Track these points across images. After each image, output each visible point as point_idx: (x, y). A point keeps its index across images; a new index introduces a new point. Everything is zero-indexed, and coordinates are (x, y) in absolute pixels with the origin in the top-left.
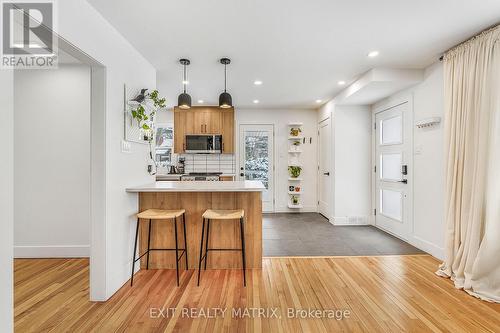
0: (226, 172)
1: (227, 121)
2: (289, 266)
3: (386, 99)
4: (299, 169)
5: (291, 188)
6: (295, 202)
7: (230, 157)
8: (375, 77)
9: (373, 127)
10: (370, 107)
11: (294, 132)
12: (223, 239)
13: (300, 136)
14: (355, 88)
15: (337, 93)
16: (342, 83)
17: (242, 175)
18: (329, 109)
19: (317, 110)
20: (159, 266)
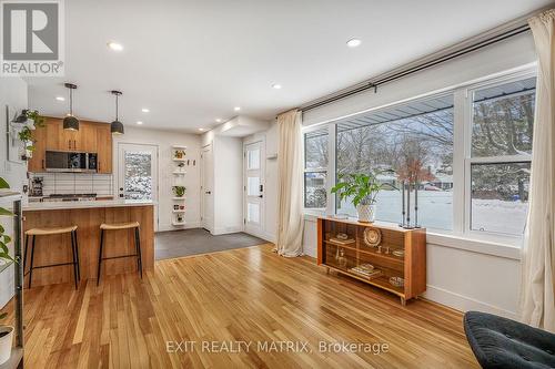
0: (101, 193)
1: (104, 137)
2: (176, 263)
3: (251, 136)
4: (183, 189)
5: (176, 207)
6: (180, 219)
7: (107, 177)
8: (240, 122)
9: (243, 155)
10: (242, 139)
11: (179, 155)
12: (118, 248)
13: (184, 158)
14: (228, 126)
15: (216, 126)
16: (218, 121)
17: (121, 196)
18: (210, 137)
19: (200, 136)
20: (45, 283)
